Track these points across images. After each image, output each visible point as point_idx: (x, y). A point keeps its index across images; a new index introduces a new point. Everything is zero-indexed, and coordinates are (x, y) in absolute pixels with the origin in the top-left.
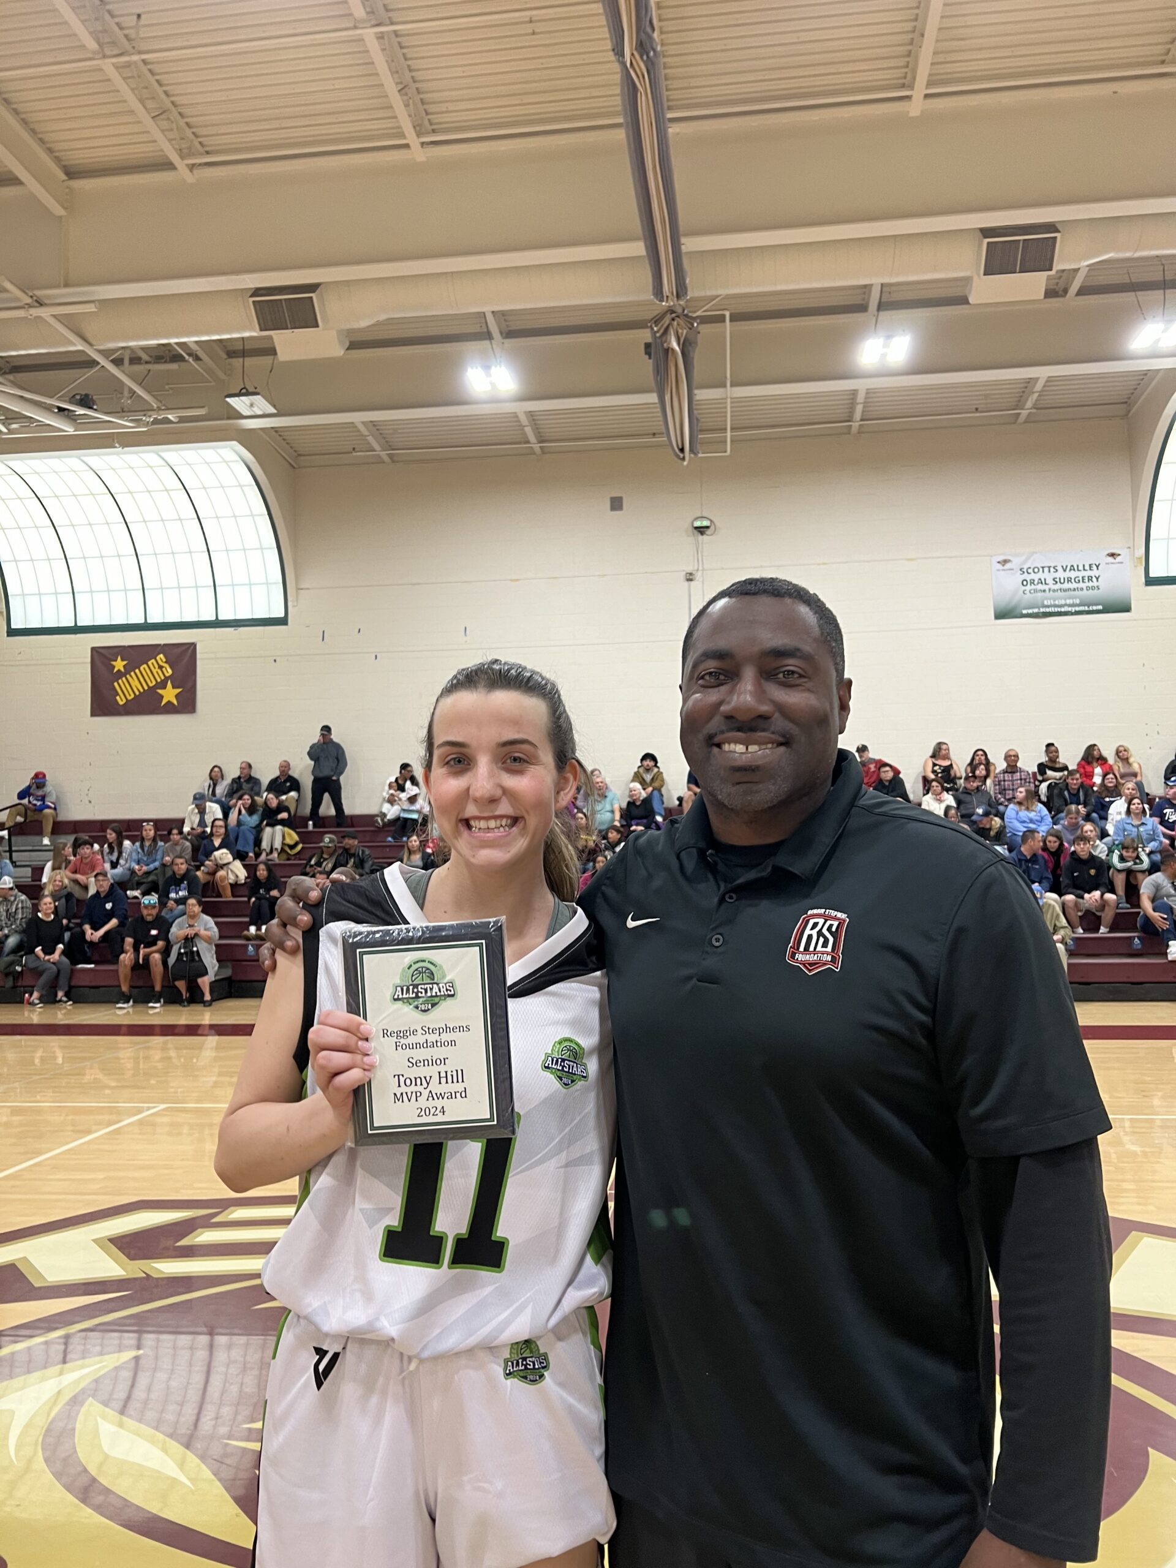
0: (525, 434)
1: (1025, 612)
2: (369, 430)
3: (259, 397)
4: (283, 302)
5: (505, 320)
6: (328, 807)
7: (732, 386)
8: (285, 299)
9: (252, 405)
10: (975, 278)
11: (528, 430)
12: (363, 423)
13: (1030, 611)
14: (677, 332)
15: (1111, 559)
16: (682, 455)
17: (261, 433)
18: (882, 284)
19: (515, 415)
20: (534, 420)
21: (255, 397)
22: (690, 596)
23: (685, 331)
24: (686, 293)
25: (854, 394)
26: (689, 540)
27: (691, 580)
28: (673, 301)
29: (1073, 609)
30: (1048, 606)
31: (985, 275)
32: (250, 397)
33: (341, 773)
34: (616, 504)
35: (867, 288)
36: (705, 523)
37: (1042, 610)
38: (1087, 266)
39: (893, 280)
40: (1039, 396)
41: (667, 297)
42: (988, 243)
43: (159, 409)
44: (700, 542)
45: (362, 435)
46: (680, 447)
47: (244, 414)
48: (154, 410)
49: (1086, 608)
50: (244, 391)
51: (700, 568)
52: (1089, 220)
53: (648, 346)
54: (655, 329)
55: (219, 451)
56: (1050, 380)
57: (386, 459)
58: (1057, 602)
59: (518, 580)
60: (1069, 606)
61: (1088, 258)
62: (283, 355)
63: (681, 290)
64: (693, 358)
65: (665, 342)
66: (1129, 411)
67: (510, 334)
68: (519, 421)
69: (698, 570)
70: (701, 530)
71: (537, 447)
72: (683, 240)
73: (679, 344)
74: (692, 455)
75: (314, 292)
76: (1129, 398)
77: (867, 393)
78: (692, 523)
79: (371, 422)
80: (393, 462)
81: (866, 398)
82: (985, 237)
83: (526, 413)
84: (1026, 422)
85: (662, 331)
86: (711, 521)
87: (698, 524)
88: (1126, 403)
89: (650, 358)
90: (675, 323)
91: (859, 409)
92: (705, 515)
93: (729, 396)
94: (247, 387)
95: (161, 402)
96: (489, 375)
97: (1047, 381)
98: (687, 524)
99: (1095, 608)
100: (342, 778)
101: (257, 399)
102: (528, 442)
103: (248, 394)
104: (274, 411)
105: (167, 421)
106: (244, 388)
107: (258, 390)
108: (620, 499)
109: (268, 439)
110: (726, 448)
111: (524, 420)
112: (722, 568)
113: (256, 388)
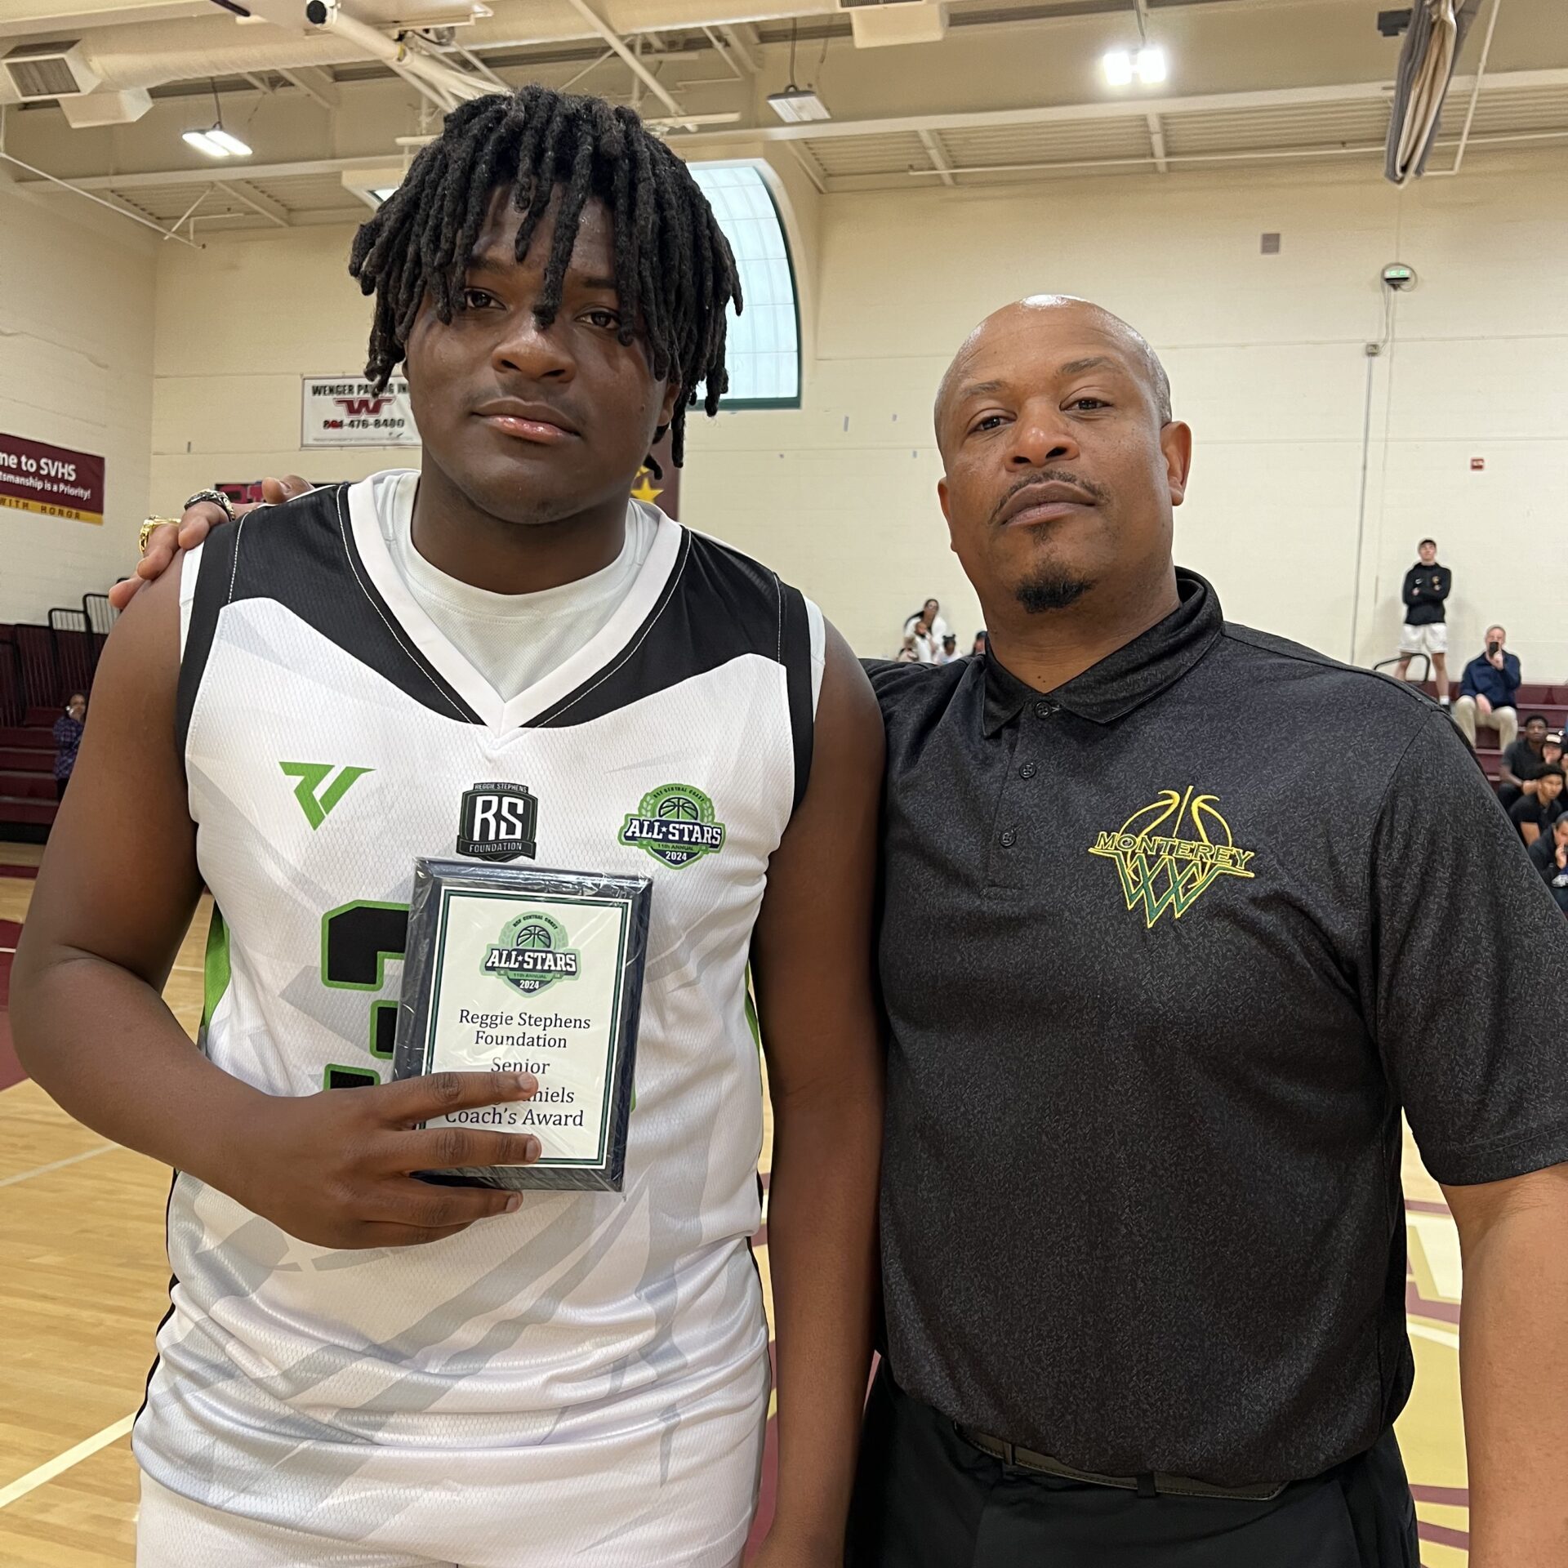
0: (1151, 144)
2: (934, 140)
3: (811, 97)
7: (1486, 71)
9: (799, 108)
11: (1157, 141)
12: (930, 132)
16: (1399, 174)
17: (791, 147)
19: (1144, 119)
20: (1165, 124)
21: (806, 97)
22: (1370, 377)
26: (1376, 298)
27: (1372, 354)
32: (800, 98)
34: (1271, 244)
36: (1404, 273)
43: (679, 116)
44: (1392, 298)
45: (924, 148)
46: (1405, 162)
47: (786, 120)
48: (671, 117)
50: (792, 89)
51: (1390, 338)
55: (736, 171)
57: (948, 181)
62: (862, 39)
65: (1437, 13)
68: (1146, 127)
70: (1395, 283)
71: (1161, 160)
74: (1415, 176)
78: (1383, 272)
79: (940, 129)
80: (957, 183)
86: (1412, 271)
87: (1391, 274)
92: (1401, 261)
93: (1477, 88)
94: (797, 83)
95: (680, 104)
96: (1133, 62)
98: (1374, 274)
101: (811, 101)
102: (1152, 155)
103: (798, 93)
104: (827, 116)
105: (684, 130)
106: (792, 86)
107: (813, 89)
108: (1277, 237)
109: (799, 156)
110: (1453, 163)
111: (1154, 124)
112: (1423, 339)
113: (810, 85)
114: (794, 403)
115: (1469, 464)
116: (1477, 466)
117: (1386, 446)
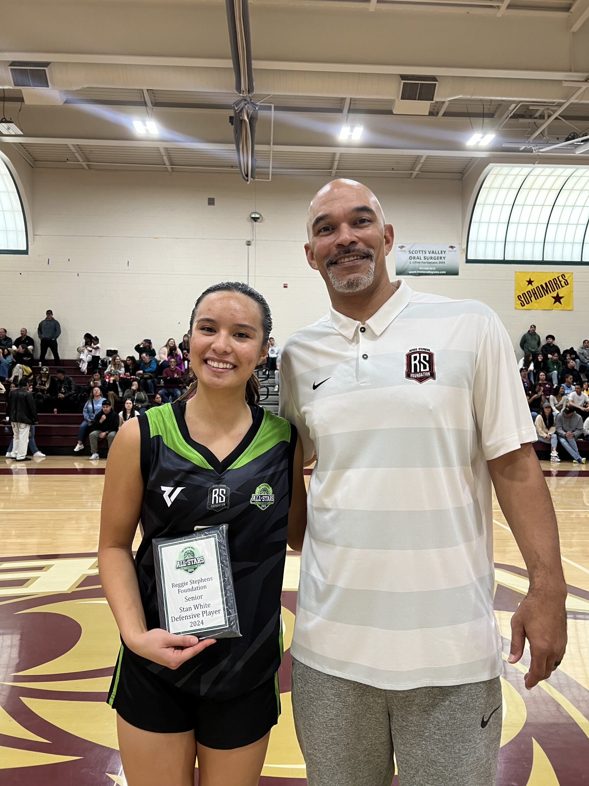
0: (163, 160)
1: (410, 272)
2: (77, 151)
3: (13, 124)
4: (28, 71)
5: (154, 96)
6: (50, 355)
7: (273, 144)
8: (30, 69)
9: (9, 129)
10: (397, 100)
11: (165, 158)
12: (72, 145)
13: (412, 272)
14: (247, 111)
15: (451, 249)
16: (247, 178)
17: (13, 145)
18: (351, 98)
19: (159, 149)
20: (168, 153)
21: (10, 124)
22: (248, 254)
23: (251, 112)
24: (253, 91)
25: (334, 156)
26: (249, 224)
27: (249, 245)
28: (246, 94)
29: (432, 272)
30: (421, 270)
31: (401, 99)
32: (8, 124)
33: (57, 337)
34: (211, 202)
35: (343, 100)
36: (257, 216)
37: (418, 272)
38: (449, 101)
39: (357, 97)
40: (422, 165)
41: (243, 91)
42: (404, 83)
44: (254, 225)
45: (72, 153)
46: (246, 173)
47: (4, 133)
49: (438, 272)
50: (4, 120)
51: (254, 239)
52: (452, 77)
53: (231, 118)
54: (236, 108)
56: (428, 157)
57: (86, 167)
58: (425, 269)
59: (157, 238)
60: (431, 271)
61: (450, 97)
62: (27, 102)
63: (250, 89)
64: (255, 127)
65: (241, 116)
66: (463, 177)
67: (156, 104)
68: (160, 153)
69: (253, 240)
70: (255, 219)
71: (169, 167)
72: (253, 62)
73: (248, 118)
74: (252, 179)
75: (46, 67)
76: (463, 171)
77: (340, 156)
78: (250, 215)
79: (78, 145)
80: (89, 169)
81: (340, 158)
82: (402, 80)
83: (163, 148)
84: (415, 178)
85: (239, 110)
86: (260, 215)
87: (253, 216)
88: (461, 173)
89: (232, 124)
90: (246, 106)
91: (336, 163)
92: (256, 212)
93: (272, 150)
94: (6, 118)
96: (145, 125)
97: (426, 158)
98: (247, 216)
99: (442, 272)
100: (57, 339)
101: (12, 125)
102: (165, 165)
103: (6, 122)
104: (21, 133)
106: (4, 118)
107: (12, 120)
108: (213, 199)
109: (17, 149)
110: (269, 177)
111: (163, 152)
112: (265, 240)
113: (11, 119)
114: (26, 252)
115: (283, 286)
116: (285, 287)
117: (255, 278)
